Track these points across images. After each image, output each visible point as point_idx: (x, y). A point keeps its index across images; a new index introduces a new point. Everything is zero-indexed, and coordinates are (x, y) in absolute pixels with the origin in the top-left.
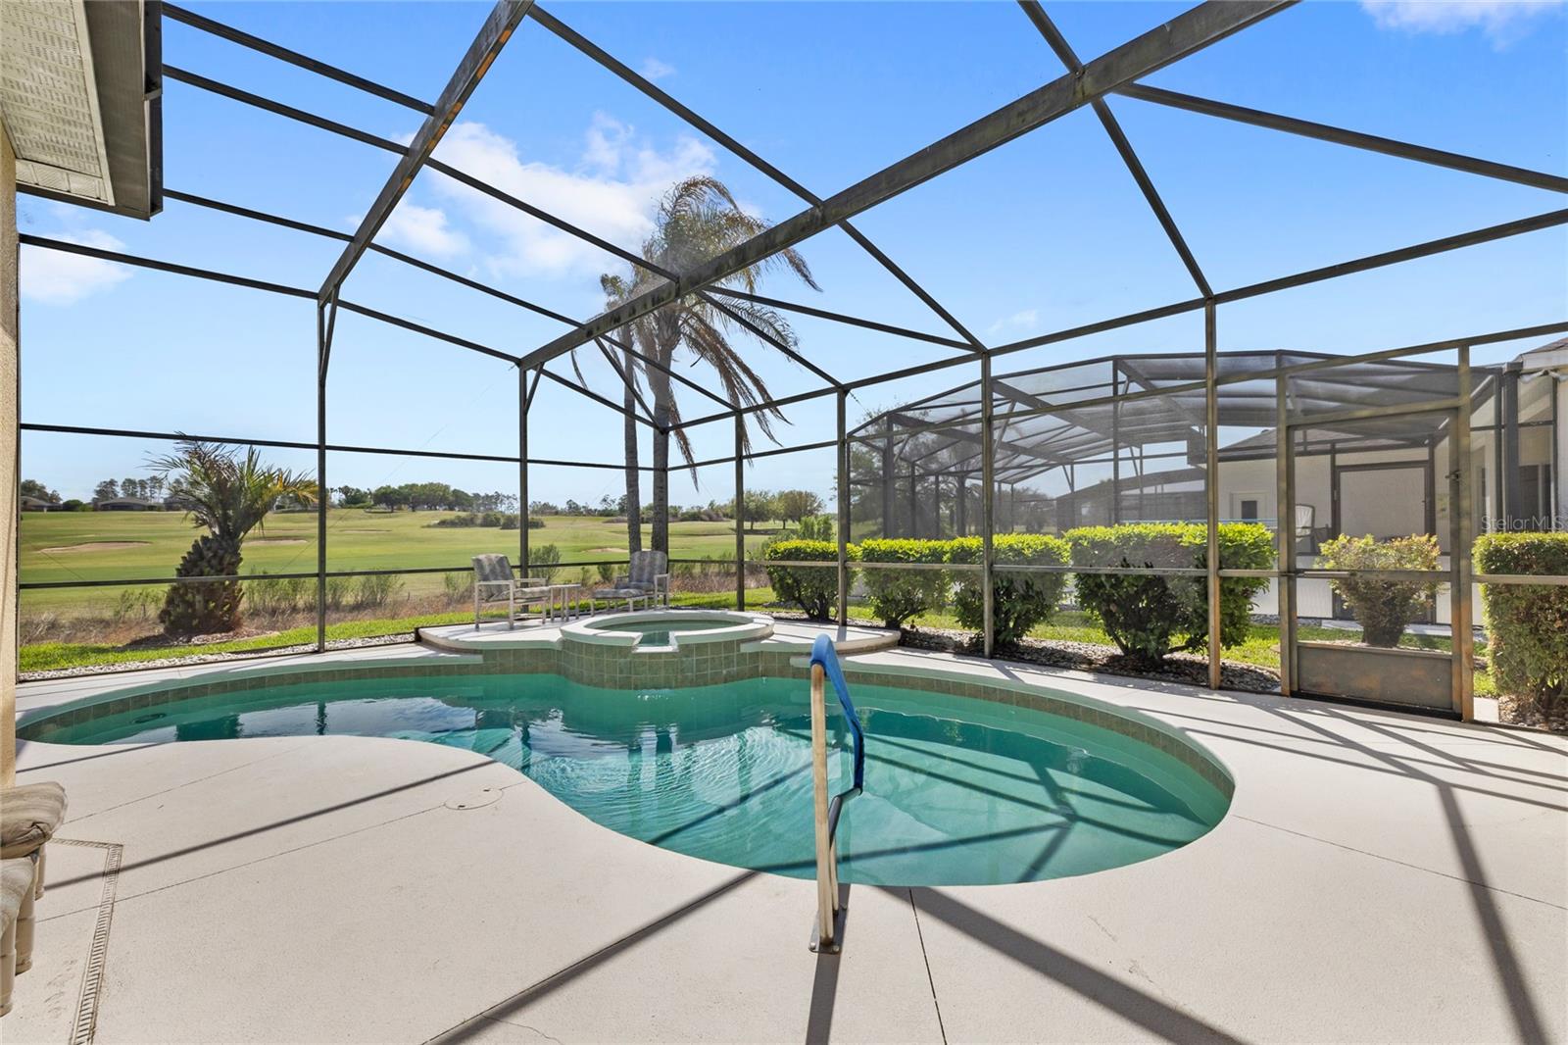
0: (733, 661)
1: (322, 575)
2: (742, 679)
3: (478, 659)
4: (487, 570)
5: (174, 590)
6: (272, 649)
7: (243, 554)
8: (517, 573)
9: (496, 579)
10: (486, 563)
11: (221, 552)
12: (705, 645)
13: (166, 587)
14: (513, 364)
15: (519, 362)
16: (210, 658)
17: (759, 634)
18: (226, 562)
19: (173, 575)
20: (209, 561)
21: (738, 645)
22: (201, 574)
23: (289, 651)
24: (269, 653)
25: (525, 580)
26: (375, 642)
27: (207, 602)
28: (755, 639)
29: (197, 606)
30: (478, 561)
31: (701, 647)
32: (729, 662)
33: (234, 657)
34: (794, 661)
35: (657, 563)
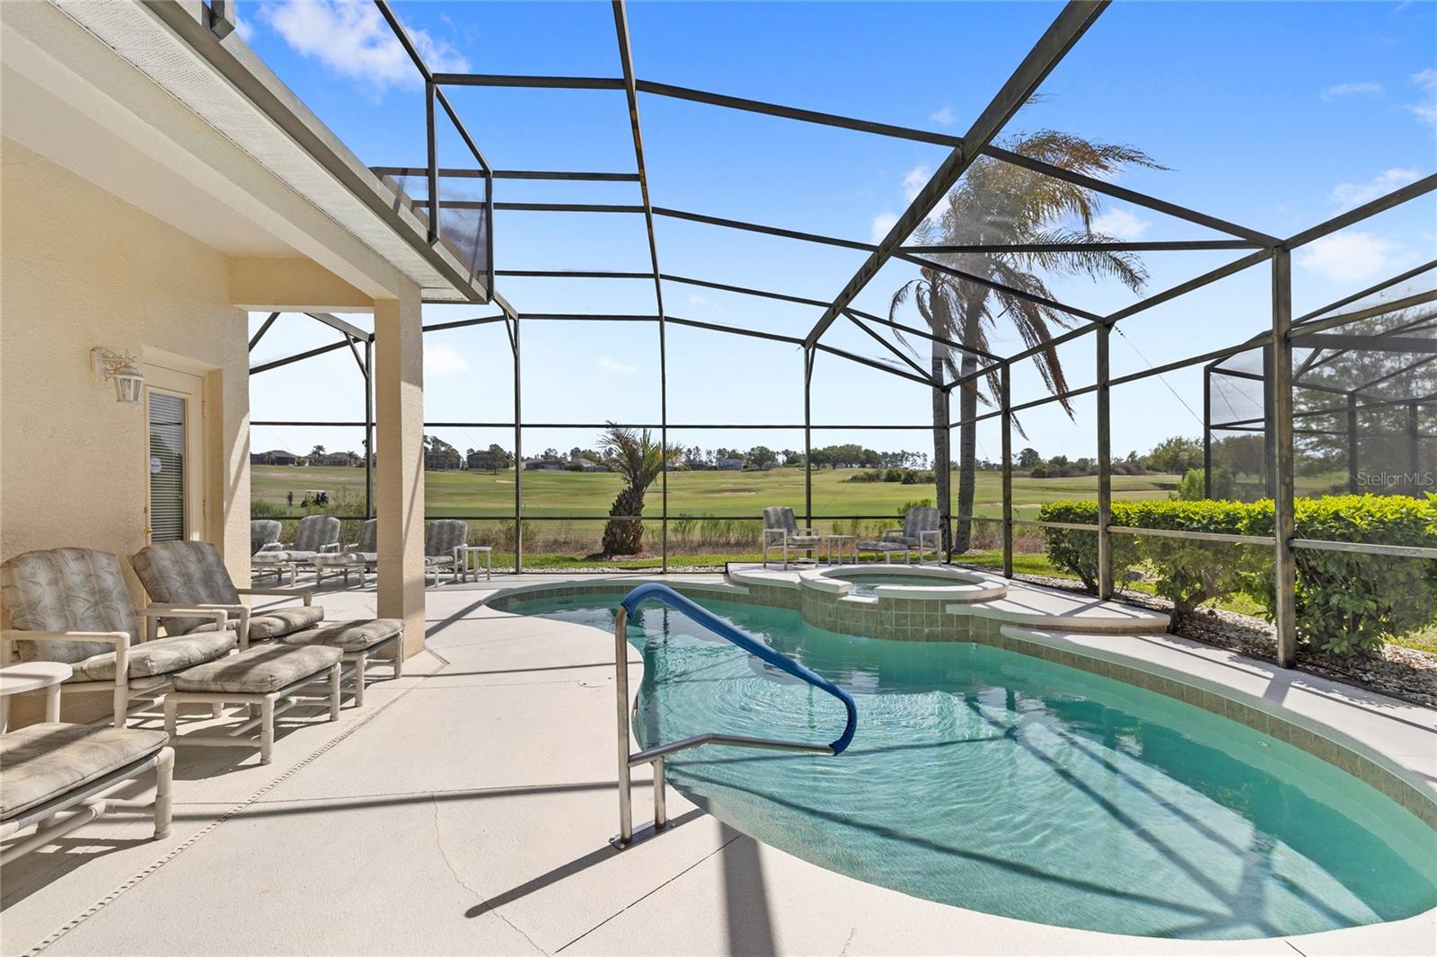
0: (937, 622)
1: (665, 518)
2: (948, 640)
3: (746, 591)
4: (773, 520)
5: (609, 524)
6: (641, 568)
7: (644, 501)
8: (802, 524)
9: (779, 527)
10: (772, 514)
11: (631, 500)
12: (905, 601)
13: (605, 522)
14: (800, 345)
15: (803, 343)
16: (607, 570)
17: (972, 597)
18: (633, 508)
19: (608, 515)
20: (624, 507)
21: (943, 606)
22: (620, 515)
23: (649, 570)
24: (641, 571)
25: (809, 530)
26: (701, 570)
27: (622, 533)
28: (966, 602)
29: (617, 536)
30: (766, 512)
31: (900, 603)
32: (932, 622)
33: (622, 571)
34: (1004, 630)
35: (930, 519)
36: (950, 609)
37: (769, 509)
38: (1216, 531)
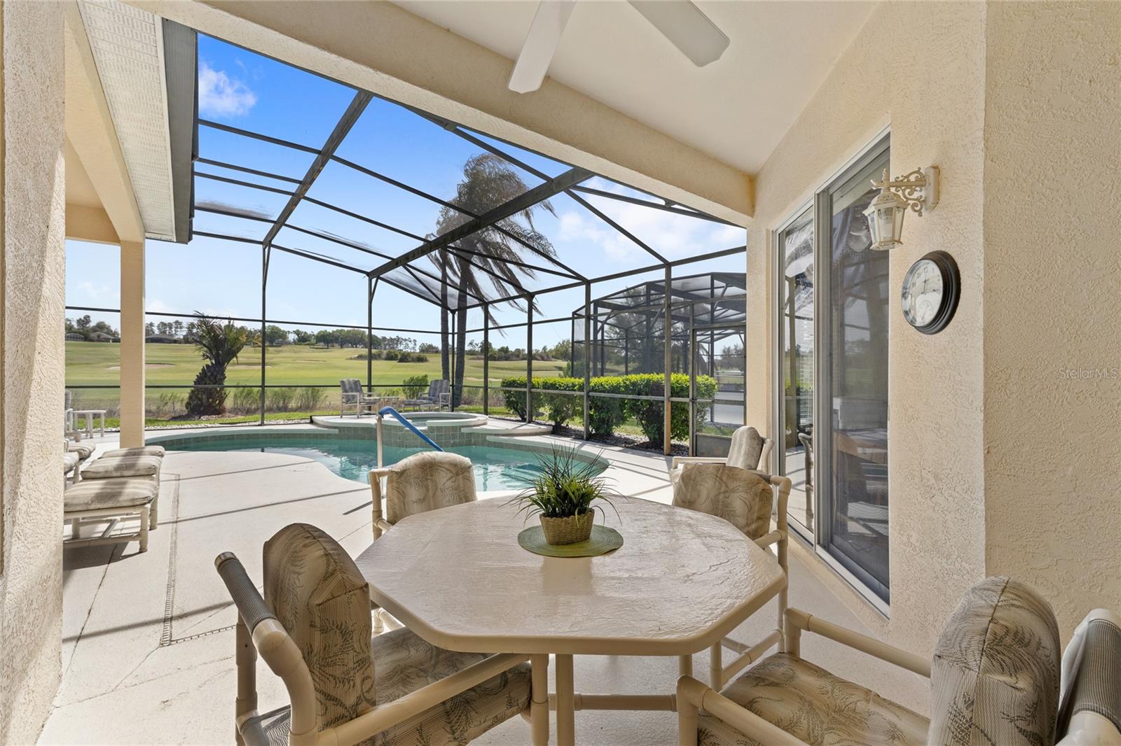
0: (457, 437)
1: (263, 386)
2: (461, 446)
3: (337, 431)
4: (347, 387)
5: (193, 392)
6: (239, 423)
7: (227, 374)
8: (365, 389)
9: (352, 392)
10: (347, 383)
11: (215, 373)
12: (441, 427)
13: (189, 390)
14: (365, 275)
15: (368, 274)
16: (209, 425)
17: (473, 424)
18: (218, 378)
19: (193, 384)
20: (209, 378)
21: (460, 429)
22: (206, 384)
23: (247, 424)
25: (370, 393)
26: (290, 422)
27: (208, 399)
28: (470, 426)
29: (204, 401)
30: (343, 382)
31: (439, 429)
32: (454, 437)
33: (220, 425)
34: (488, 438)
35: (444, 386)
36: (463, 430)
37: (345, 380)
38: (569, 390)
